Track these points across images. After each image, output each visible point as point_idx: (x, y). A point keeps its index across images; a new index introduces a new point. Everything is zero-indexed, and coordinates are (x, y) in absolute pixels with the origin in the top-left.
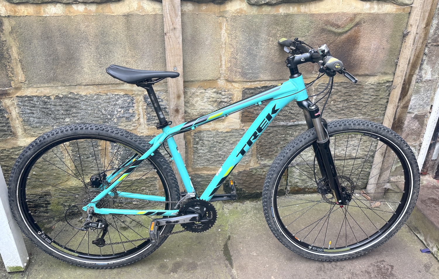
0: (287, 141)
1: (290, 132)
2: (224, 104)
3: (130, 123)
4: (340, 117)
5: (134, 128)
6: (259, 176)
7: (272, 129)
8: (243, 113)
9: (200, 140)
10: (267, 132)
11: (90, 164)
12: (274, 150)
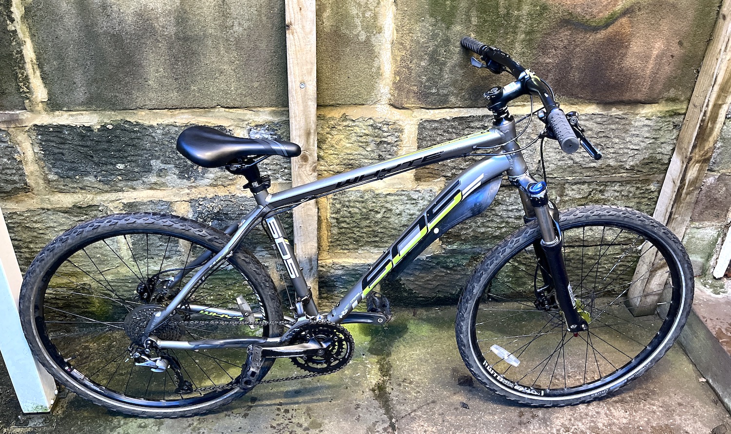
2: (385, 145)
6: (443, 269)
9: (344, 206)
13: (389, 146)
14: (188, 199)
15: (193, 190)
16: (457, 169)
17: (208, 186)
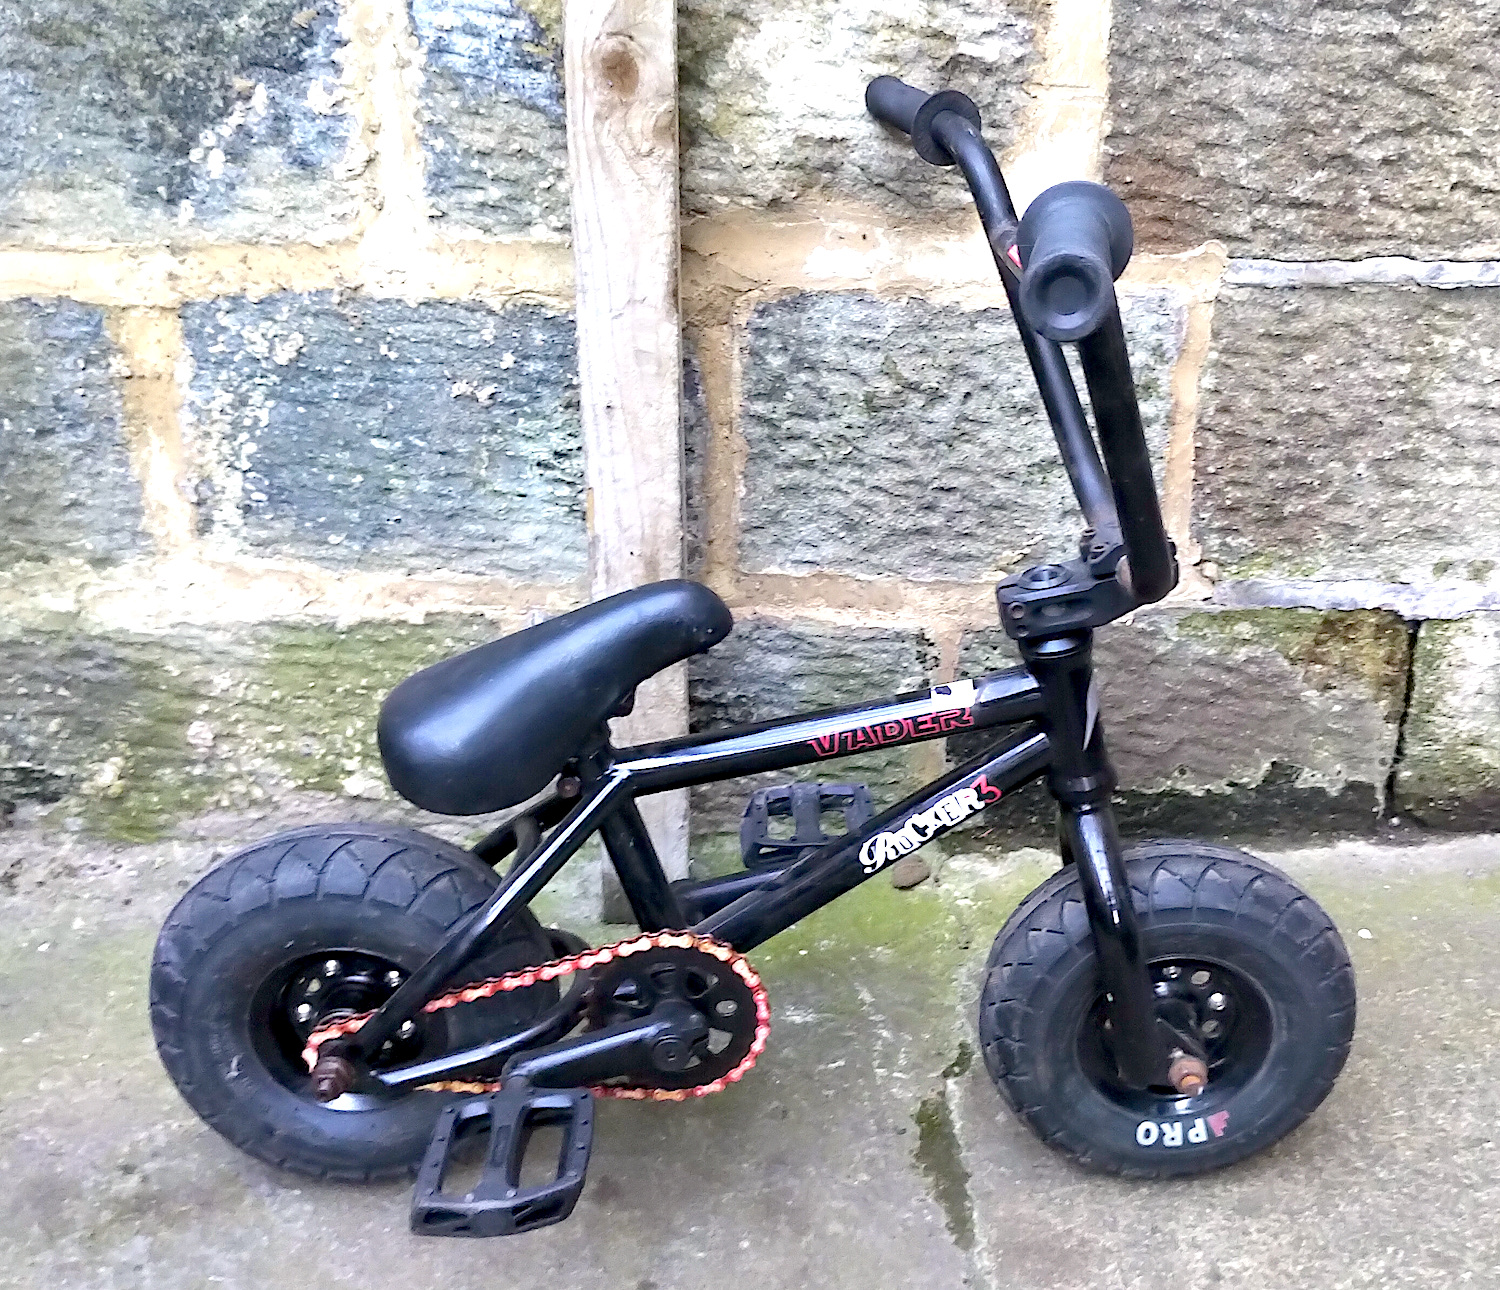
0: (1424, 416)
1: (1455, 345)
2: (974, 80)
3: (313, 192)
5: (339, 232)
6: (1202, 672)
7: (1319, 311)
8: (1113, 168)
9: (799, 363)
10: (1283, 329)
11: (60, 484)
12: (1326, 482)
13: (990, 81)
14: (170, 299)
15: (192, 258)
16: (1274, 203)
17: (248, 243)
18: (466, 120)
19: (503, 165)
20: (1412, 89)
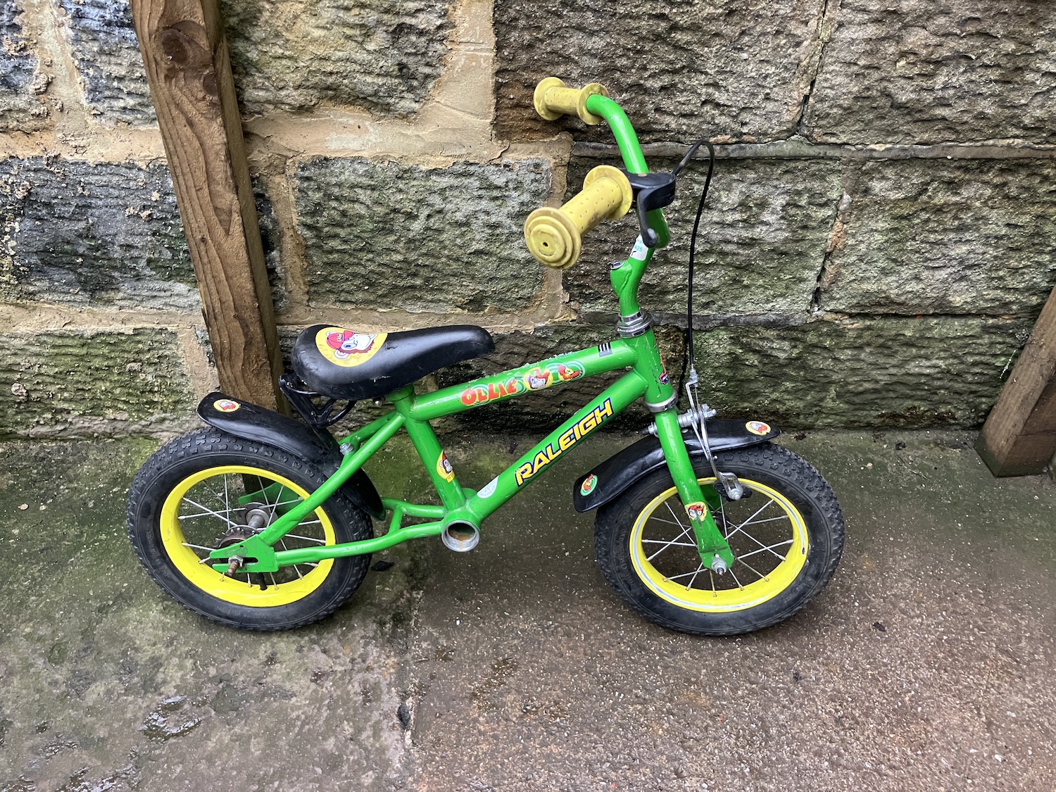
2: (413, 38)
3: (18, 101)
4: (926, 136)
8: (502, 90)
13: (423, 39)
18: (104, 58)
19: (133, 86)
20: (677, 47)
